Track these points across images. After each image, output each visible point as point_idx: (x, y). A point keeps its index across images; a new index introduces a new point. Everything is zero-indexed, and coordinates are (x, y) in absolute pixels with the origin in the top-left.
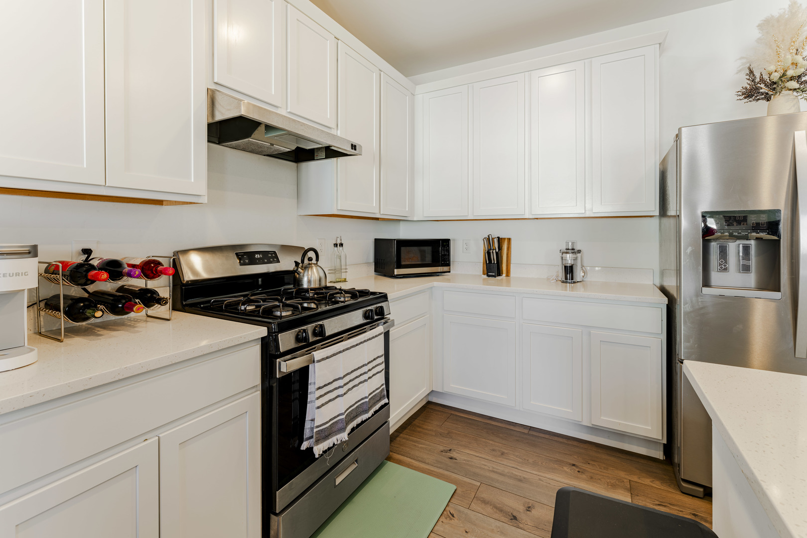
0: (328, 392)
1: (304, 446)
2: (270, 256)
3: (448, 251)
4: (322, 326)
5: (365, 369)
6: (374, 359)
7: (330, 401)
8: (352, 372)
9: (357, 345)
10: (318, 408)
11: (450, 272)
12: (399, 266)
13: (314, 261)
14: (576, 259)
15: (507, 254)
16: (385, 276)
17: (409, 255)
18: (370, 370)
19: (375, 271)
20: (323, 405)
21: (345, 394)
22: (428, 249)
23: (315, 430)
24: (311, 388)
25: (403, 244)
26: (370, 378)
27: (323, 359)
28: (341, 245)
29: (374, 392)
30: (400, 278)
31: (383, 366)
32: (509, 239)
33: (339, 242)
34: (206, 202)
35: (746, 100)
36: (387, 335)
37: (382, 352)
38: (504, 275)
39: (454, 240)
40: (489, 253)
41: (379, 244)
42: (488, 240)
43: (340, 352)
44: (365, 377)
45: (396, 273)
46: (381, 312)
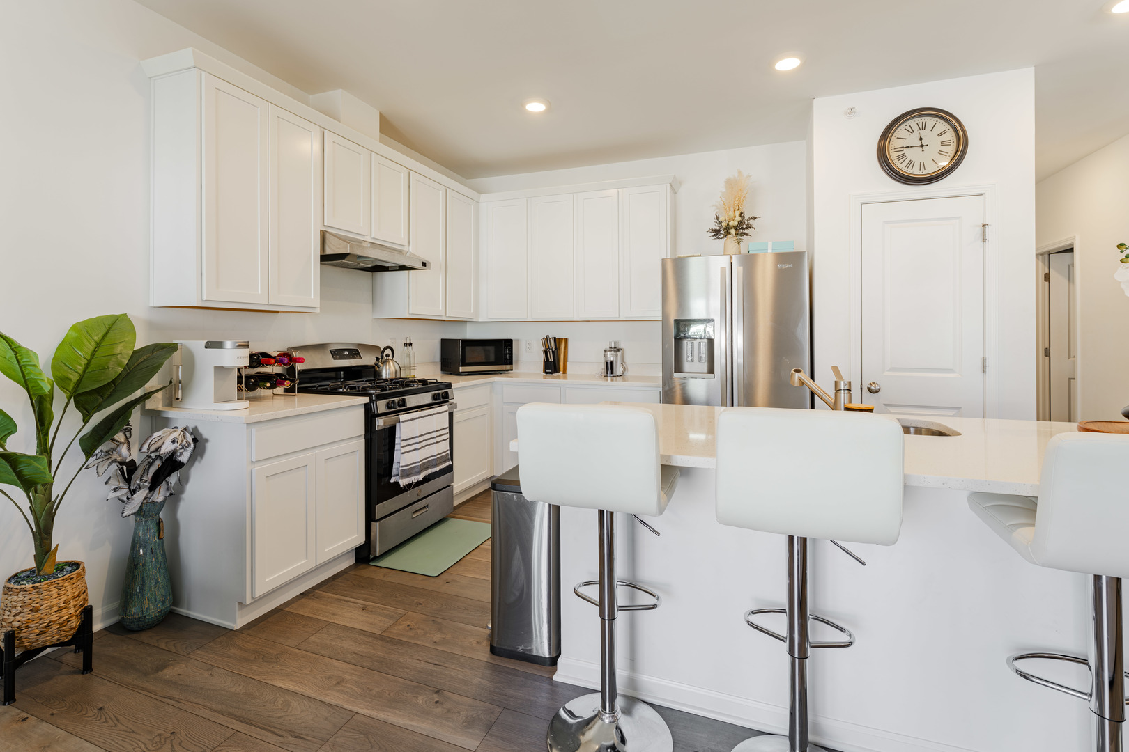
0: (409, 445)
1: (393, 480)
2: (354, 353)
3: (511, 351)
4: (404, 401)
5: (434, 435)
6: (441, 430)
7: (410, 451)
8: (425, 434)
9: (428, 416)
10: (403, 453)
11: (512, 370)
12: (464, 364)
13: (390, 357)
14: (616, 356)
15: (564, 353)
16: (451, 374)
17: (472, 353)
18: (437, 437)
19: (442, 370)
20: (405, 453)
21: (420, 449)
22: (492, 349)
23: (400, 469)
24: (397, 441)
25: (467, 343)
26: (437, 442)
27: (405, 421)
28: (411, 344)
29: (441, 454)
30: (465, 375)
31: (448, 436)
32: (566, 340)
33: (408, 342)
34: (319, 311)
35: (714, 238)
36: (451, 415)
37: (447, 425)
38: (561, 372)
39: (518, 340)
40: (546, 352)
41: (445, 343)
42: (546, 341)
43: (417, 418)
44: (434, 440)
45: (461, 371)
46: (446, 396)
